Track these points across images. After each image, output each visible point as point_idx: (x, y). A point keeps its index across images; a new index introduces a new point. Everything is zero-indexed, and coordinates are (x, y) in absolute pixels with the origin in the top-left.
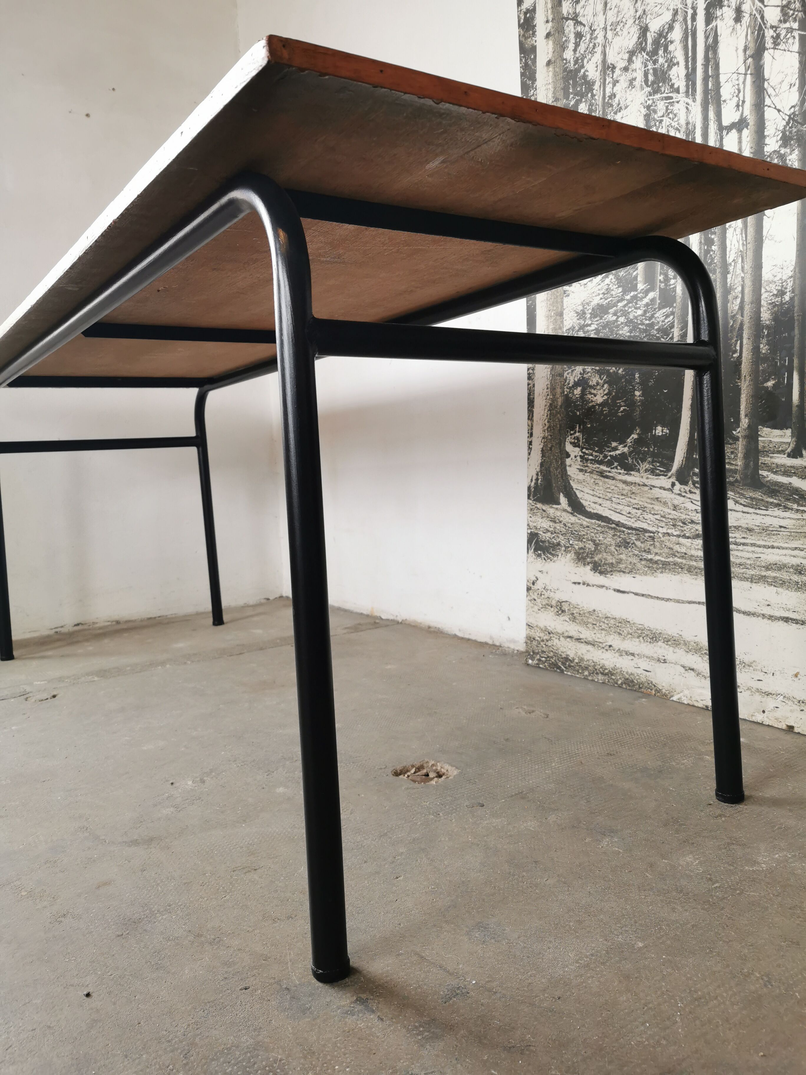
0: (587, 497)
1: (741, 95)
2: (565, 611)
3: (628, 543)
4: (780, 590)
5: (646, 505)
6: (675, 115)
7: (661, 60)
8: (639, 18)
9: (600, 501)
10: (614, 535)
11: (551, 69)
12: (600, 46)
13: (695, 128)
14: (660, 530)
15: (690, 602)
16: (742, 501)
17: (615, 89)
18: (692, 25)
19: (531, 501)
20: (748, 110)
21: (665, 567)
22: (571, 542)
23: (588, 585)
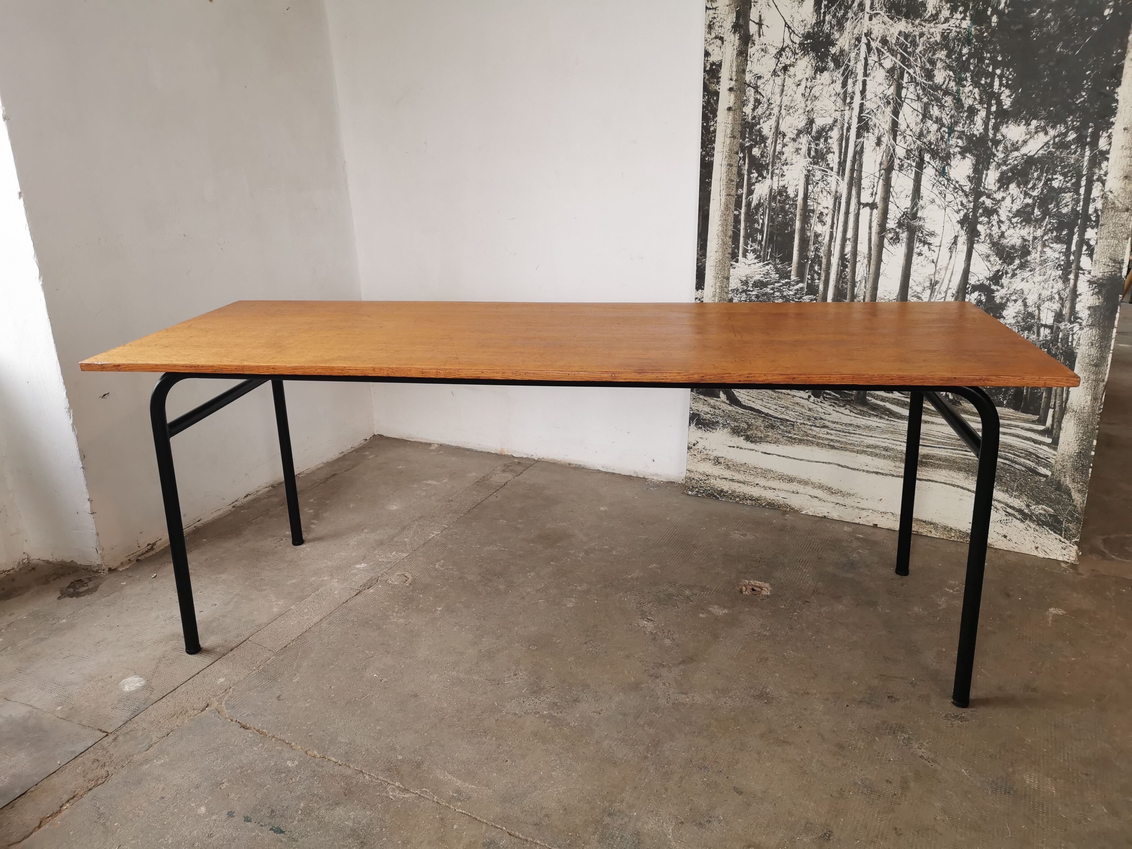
0: (742, 396)
1: (875, 189)
2: (721, 463)
3: (775, 426)
4: (874, 458)
5: (789, 406)
6: (828, 184)
7: (821, 146)
8: (808, 111)
9: (753, 400)
10: (763, 421)
11: (731, 113)
12: (775, 116)
13: (841, 196)
14: (798, 421)
15: (817, 462)
16: (855, 411)
17: (784, 149)
18: (847, 134)
19: (694, 393)
20: (878, 199)
21: (801, 441)
22: (728, 422)
23: (741, 448)
